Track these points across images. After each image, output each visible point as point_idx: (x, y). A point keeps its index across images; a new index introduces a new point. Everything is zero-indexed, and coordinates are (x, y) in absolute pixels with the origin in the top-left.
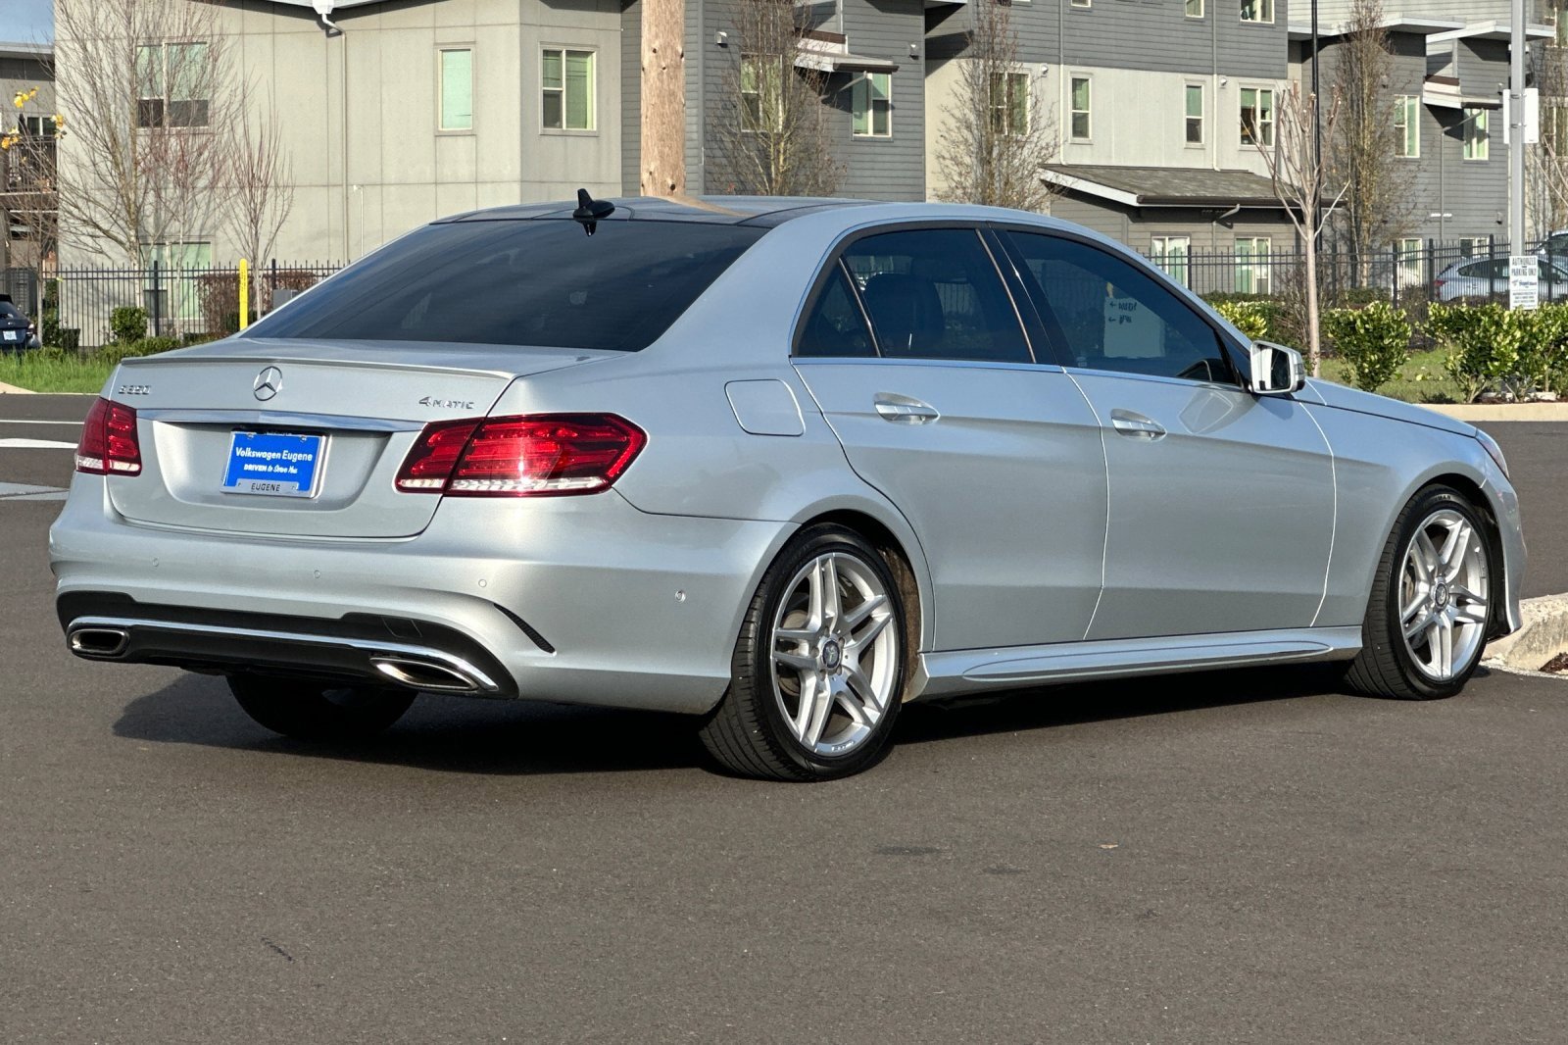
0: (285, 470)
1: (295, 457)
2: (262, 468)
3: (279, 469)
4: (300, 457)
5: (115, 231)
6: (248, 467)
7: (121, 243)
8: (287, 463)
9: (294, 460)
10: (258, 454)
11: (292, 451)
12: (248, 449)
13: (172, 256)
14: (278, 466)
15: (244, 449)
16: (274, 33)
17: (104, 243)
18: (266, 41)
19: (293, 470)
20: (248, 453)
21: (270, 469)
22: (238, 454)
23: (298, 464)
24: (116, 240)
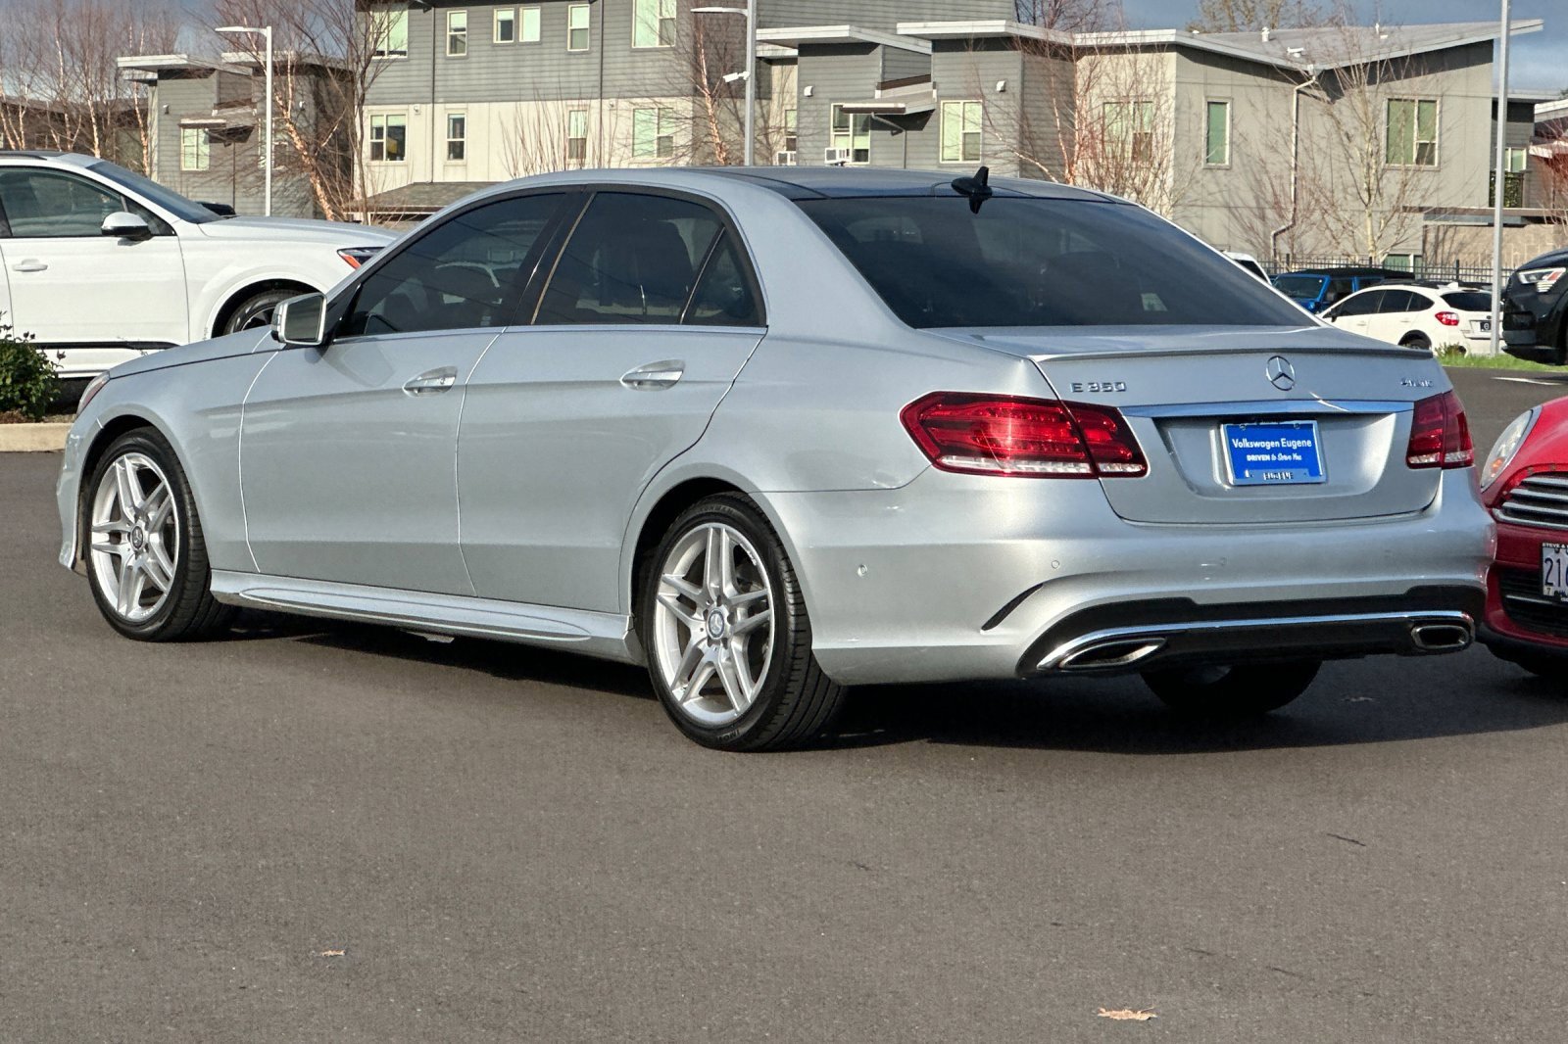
0: (1289, 458)
1: (1295, 444)
2: (1266, 458)
3: (1282, 457)
4: (1299, 443)
6: (1251, 458)
8: (1288, 451)
9: (1295, 447)
10: (1257, 444)
11: (1289, 438)
12: (1245, 440)
14: (1280, 454)
15: (1240, 440)
19: (1298, 458)
20: (1245, 444)
21: (1274, 458)
22: (1236, 446)
23: (1299, 451)
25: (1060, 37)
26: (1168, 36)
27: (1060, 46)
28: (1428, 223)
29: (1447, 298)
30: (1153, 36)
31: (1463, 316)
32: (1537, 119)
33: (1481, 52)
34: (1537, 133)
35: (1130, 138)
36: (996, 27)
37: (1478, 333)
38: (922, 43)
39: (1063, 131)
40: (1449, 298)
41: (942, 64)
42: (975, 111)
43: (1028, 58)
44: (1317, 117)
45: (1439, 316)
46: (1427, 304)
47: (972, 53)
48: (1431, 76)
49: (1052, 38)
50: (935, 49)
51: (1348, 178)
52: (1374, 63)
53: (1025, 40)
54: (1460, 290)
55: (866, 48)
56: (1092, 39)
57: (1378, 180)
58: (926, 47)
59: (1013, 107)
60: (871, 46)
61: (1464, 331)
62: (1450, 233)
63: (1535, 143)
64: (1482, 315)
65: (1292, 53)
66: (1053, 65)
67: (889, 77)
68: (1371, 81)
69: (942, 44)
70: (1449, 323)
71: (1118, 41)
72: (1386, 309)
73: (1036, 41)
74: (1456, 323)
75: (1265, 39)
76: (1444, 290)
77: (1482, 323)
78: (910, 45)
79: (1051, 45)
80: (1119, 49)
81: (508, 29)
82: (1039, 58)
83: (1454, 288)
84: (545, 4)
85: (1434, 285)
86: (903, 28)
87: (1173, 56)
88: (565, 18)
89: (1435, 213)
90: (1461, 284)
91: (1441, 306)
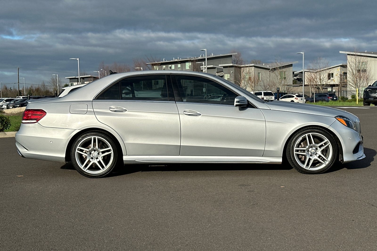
5: (353, 86)
7: (354, 87)
13: (361, 89)
16: (375, 60)
17: (352, 87)
18: (374, 62)
24: (353, 87)
25: (240, 66)
26: (253, 65)
27: (240, 67)
28: (287, 87)
29: (296, 96)
30: (251, 65)
31: (299, 98)
32: (295, 74)
33: (291, 65)
34: (295, 76)
35: (248, 78)
36: (231, 65)
37: (301, 100)
38: (222, 67)
39: (240, 77)
40: (297, 96)
41: (224, 70)
42: (229, 75)
43: (235, 68)
44: (272, 74)
45: (295, 98)
46: (293, 97)
47: (229, 68)
48: (287, 68)
49: (238, 66)
50: (223, 68)
51: (277, 81)
52: (280, 67)
53: (235, 66)
54: (298, 95)
55: (215, 68)
56: (243, 66)
57: (281, 82)
58: (222, 68)
59: (233, 74)
60: (216, 68)
61: (299, 100)
62: (290, 88)
63: (294, 77)
64: (301, 98)
65: (268, 67)
66: (239, 69)
67: (218, 71)
68: (280, 69)
69: (224, 67)
70: (297, 99)
71: (247, 66)
72: (288, 98)
73: (236, 66)
74: (298, 99)
75: (264, 65)
76: (296, 95)
77: (301, 99)
78: (220, 67)
79: (238, 67)
80: (247, 67)
81: (170, 68)
82: (237, 68)
83: (297, 94)
84: (175, 64)
85: (294, 94)
86: (220, 65)
87: (253, 67)
88: (177, 66)
89: (288, 85)
90: (298, 94)
91: (295, 97)
